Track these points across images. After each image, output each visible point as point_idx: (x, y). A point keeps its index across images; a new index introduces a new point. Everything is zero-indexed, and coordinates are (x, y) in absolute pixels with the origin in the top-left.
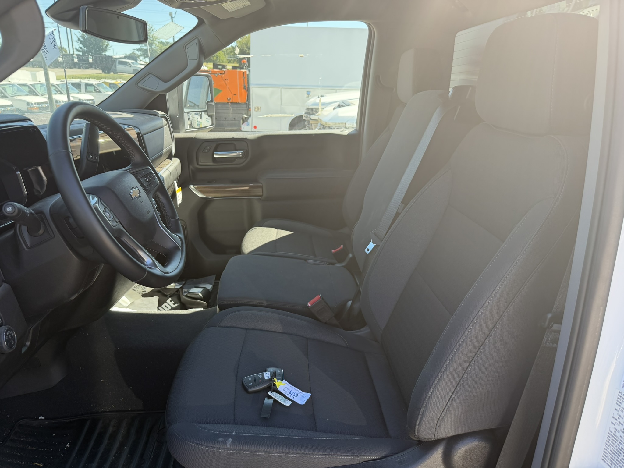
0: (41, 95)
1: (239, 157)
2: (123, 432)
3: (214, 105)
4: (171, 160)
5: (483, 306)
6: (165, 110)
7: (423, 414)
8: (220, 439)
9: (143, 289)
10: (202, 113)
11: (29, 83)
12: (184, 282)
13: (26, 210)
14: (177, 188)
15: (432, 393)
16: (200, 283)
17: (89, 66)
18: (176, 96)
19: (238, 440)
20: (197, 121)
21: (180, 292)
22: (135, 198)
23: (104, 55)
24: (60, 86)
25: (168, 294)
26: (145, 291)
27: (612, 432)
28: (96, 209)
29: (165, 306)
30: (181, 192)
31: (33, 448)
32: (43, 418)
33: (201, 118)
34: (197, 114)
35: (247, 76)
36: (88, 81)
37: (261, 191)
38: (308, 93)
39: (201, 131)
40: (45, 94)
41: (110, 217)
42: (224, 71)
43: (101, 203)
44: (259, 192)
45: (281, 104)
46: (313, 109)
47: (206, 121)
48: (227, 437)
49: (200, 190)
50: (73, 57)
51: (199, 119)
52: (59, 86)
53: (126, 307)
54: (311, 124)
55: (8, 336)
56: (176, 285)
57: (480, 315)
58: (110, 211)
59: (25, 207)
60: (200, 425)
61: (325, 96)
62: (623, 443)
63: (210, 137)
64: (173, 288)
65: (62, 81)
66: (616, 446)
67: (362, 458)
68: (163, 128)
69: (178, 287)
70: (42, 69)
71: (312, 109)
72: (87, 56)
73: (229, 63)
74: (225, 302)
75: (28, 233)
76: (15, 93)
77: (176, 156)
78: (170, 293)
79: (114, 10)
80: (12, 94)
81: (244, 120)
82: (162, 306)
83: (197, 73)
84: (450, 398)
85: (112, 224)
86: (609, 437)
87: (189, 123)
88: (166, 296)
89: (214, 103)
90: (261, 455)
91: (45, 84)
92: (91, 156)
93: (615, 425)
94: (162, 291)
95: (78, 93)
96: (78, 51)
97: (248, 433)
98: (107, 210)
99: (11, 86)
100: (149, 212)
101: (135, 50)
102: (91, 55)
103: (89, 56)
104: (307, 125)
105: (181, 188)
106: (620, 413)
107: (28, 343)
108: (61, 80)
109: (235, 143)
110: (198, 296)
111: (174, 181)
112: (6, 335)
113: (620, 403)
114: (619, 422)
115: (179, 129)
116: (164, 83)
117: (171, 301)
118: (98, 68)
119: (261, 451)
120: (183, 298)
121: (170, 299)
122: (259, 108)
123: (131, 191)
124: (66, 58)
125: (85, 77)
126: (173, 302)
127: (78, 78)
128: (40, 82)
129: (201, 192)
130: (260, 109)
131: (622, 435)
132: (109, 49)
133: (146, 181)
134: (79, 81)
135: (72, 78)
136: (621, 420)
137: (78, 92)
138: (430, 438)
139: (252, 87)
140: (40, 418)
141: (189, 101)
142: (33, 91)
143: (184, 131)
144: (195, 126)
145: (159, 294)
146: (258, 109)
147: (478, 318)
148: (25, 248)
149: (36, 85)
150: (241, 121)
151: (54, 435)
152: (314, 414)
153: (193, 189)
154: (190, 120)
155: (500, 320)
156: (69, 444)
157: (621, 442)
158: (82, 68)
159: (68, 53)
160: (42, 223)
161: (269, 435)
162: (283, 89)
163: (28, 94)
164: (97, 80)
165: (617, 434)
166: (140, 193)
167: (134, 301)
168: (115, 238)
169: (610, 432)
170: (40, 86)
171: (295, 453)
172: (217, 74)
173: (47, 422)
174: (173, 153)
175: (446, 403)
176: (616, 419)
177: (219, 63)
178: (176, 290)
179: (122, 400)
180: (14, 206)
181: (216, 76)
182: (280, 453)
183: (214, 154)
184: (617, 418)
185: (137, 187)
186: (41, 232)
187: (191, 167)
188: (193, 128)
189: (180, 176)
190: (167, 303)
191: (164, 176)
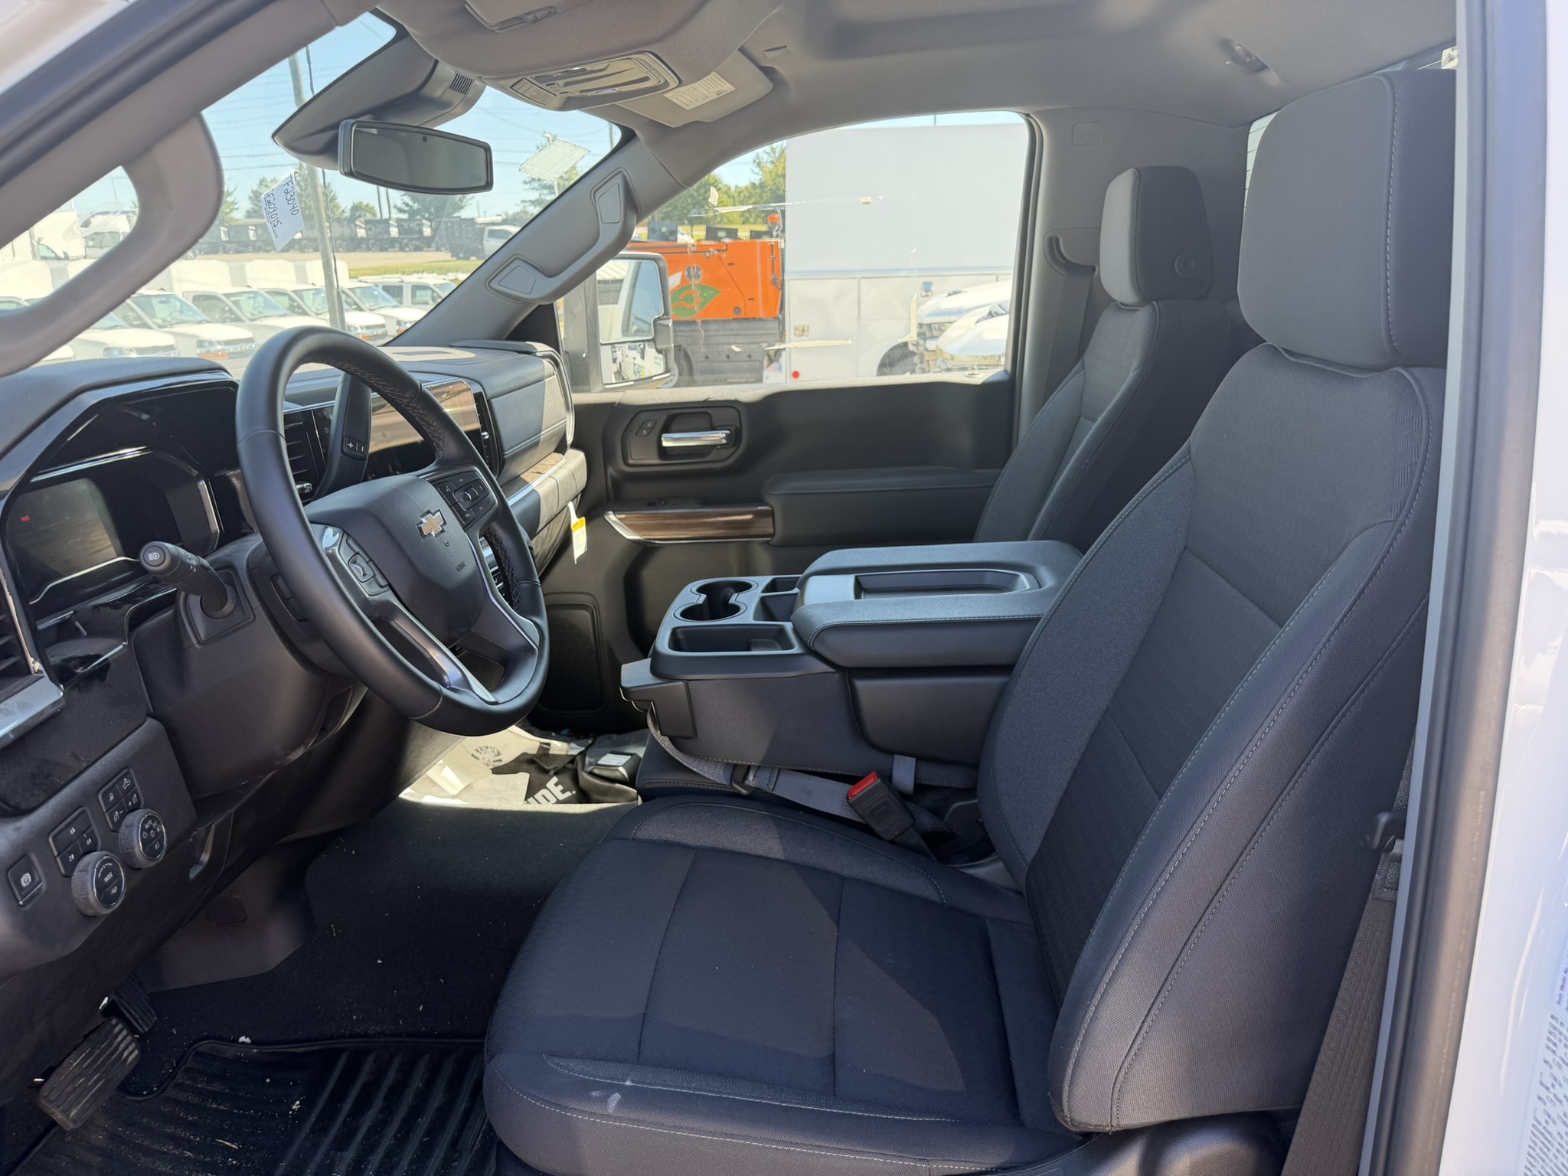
0: (313, 315)
1: (720, 445)
2: (416, 1083)
3: (670, 325)
4: (564, 454)
5: (1216, 790)
6: (554, 343)
7: (1078, 1059)
8: (594, 1094)
9: (496, 756)
10: (644, 346)
11: (290, 286)
12: (590, 742)
13: (190, 559)
14: (574, 519)
15: (1097, 1008)
16: (627, 743)
17: (425, 244)
18: (579, 308)
19: (634, 1098)
20: (635, 364)
21: (577, 764)
22: (430, 534)
23: (457, 217)
24: (358, 292)
25: (551, 767)
26: (500, 761)
27: (1539, 1123)
28: (333, 558)
29: (543, 796)
30: (584, 528)
31: (222, 1107)
32: (248, 1040)
33: (643, 358)
34: (635, 349)
35: (780, 253)
36: (420, 278)
37: (771, 524)
38: (927, 287)
39: (638, 386)
40: (324, 310)
41: (364, 575)
42: (727, 245)
43: (348, 544)
44: (766, 526)
45: (859, 317)
46: (933, 326)
47: (655, 363)
48: (610, 1088)
49: (628, 523)
50: (389, 225)
51: (639, 360)
52: (354, 293)
53: (454, 797)
54: (928, 361)
55: (148, 831)
56: (571, 748)
57: (1209, 815)
58: (367, 563)
59: (188, 553)
60: (556, 1060)
61: (965, 292)
62: (1564, 1153)
63: (654, 399)
64: (564, 753)
65: (360, 281)
66: (1551, 1161)
67: (937, 1167)
68: (542, 382)
69: (575, 752)
70: (318, 254)
71: (929, 325)
72: (418, 222)
73: (744, 223)
74: (653, 783)
75: (202, 609)
76: (260, 313)
77: (574, 446)
78: (554, 766)
79: (416, 125)
80: (252, 315)
81: (773, 358)
82: (536, 796)
83: (620, 253)
84: (1143, 1023)
85: (367, 590)
86: (1534, 1135)
87: (616, 370)
88: (547, 772)
89: (671, 321)
90: (687, 1137)
91: (324, 289)
92: (351, 445)
93: (1545, 1103)
94: (537, 760)
95: (396, 307)
96: (401, 211)
97: (661, 1085)
98: (359, 559)
99: (251, 295)
100: (462, 566)
101: (528, 204)
102: (428, 219)
103: (424, 221)
104: (919, 365)
105: (584, 518)
106: (1556, 1071)
107: (205, 858)
108: (361, 278)
109: (710, 411)
110: (618, 774)
111: (568, 502)
112: (143, 829)
113: (1555, 1044)
114: (1555, 1096)
115: (589, 384)
116: (546, 278)
117: (556, 785)
118: (443, 249)
119: (687, 1128)
120: (583, 777)
121: (555, 779)
122: (806, 328)
123: (423, 520)
124: (373, 229)
125: (412, 270)
126: (560, 787)
127: (397, 273)
128: (313, 284)
129: (632, 527)
130: (808, 331)
131: (1563, 1129)
132: (469, 203)
133: (466, 498)
134: (399, 280)
135: (385, 273)
136: (1558, 1091)
137: (397, 304)
138: (1101, 1126)
139: (790, 280)
140: (242, 1039)
141: (637, 318)
142: (299, 307)
143: (600, 387)
144: (630, 376)
145: (532, 767)
146: (803, 331)
147: (1205, 821)
148: (195, 642)
149: (304, 293)
150: (766, 362)
151: (268, 1080)
152: (834, 1054)
153: (614, 522)
154: (618, 361)
155: (1262, 828)
156: (298, 1102)
157: (1560, 1148)
158: (407, 249)
159: (379, 216)
160: (228, 589)
161: (710, 1091)
162: (863, 280)
163: (287, 312)
164: (439, 274)
165: (1551, 1127)
166: (445, 523)
167: (474, 782)
168: (373, 622)
169: (1536, 1124)
170: (314, 294)
171: (767, 1140)
172: (709, 252)
173: (255, 1051)
174: (570, 439)
175: (1135, 1034)
176: (1548, 1089)
177: (720, 226)
178: (569, 759)
179: (421, 1009)
180: (163, 550)
181: (708, 257)
182: (733, 1136)
183: (662, 439)
184: (1549, 1086)
185: (439, 510)
186: (229, 607)
187: (611, 470)
188: (624, 380)
189: (583, 492)
190: (547, 788)
191: (541, 491)
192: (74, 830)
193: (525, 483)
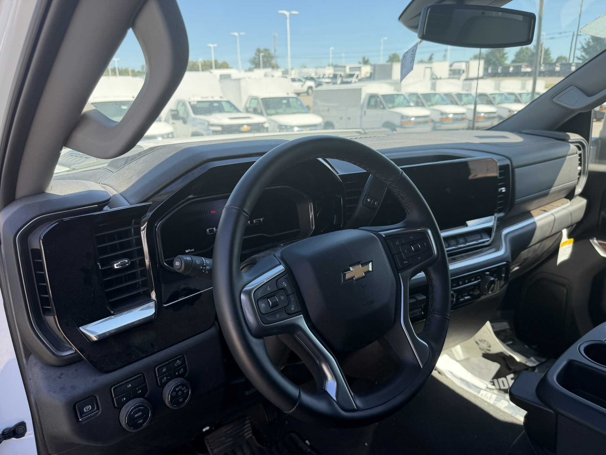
4: (570, 200)
14: (564, 240)
30: (572, 244)
41: (274, 307)
53: (457, 361)
55: (178, 391)
58: (288, 295)
64: (524, 362)
69: (531, 364)
77: (582, 195)
78: (514, 368)
82: (499, 380)
88: (510, 369)
92: (369, 200)
94: (507, 360)
98: (279, 293)
99: (501, 95)
105: (572, 240)
111: (563, 228)
112: (175, 390)
117: (512, 379)
121: (512, 376)
123: (351, 268)
124: (564, 67)
128: (526, 91)
129: (605, 250)
133: (410, 250)
145: (503, 363)
149: (522, 94)
153: (596, 244)
159: (568, 61)
166: (371, 271)
167: (470, 357)
174: (579, 190)
180: (181, 261)
185: (371, 261)
189: (579, 224)
190: (506, 378)
191: (539, 224)
192: (130, 386)
193: (531, 216)
